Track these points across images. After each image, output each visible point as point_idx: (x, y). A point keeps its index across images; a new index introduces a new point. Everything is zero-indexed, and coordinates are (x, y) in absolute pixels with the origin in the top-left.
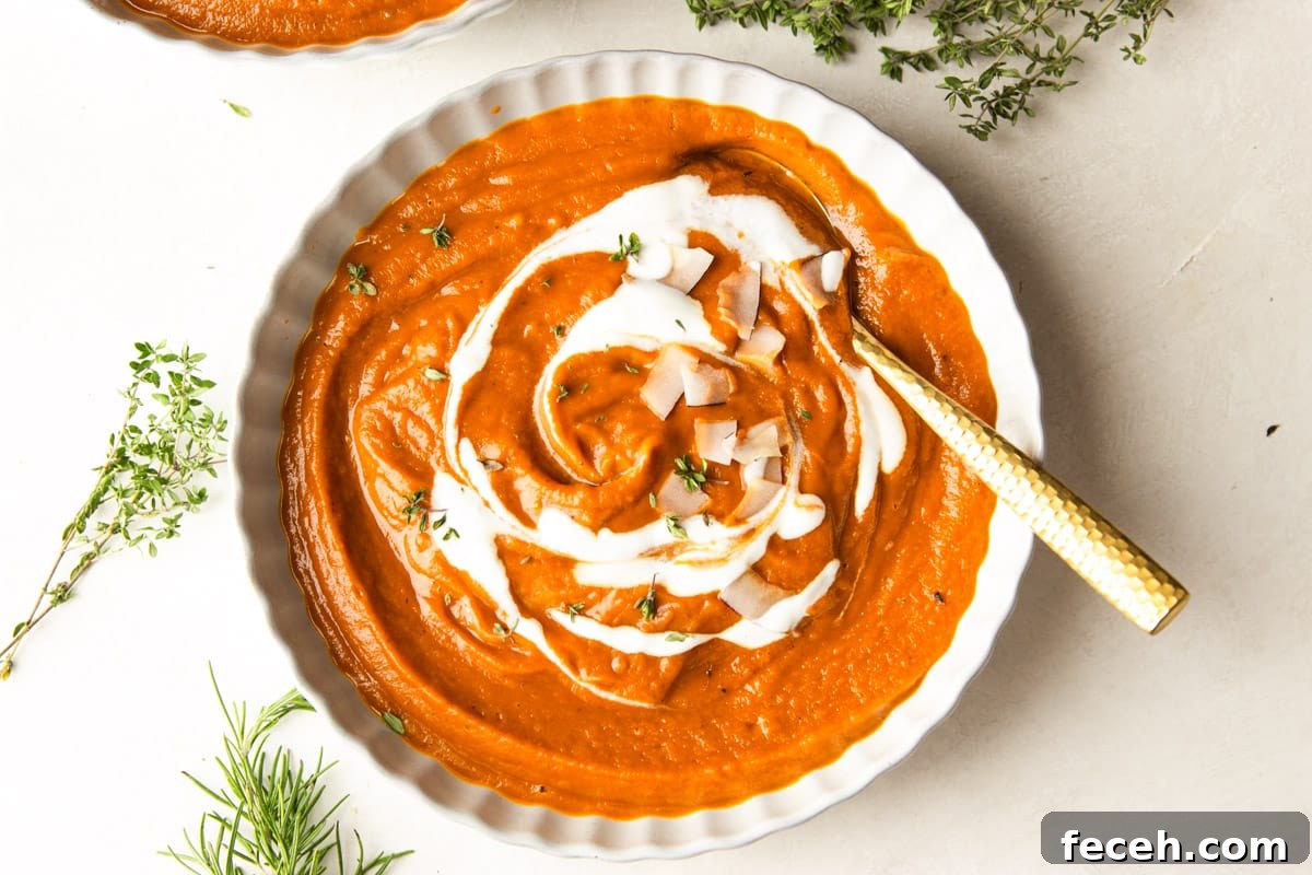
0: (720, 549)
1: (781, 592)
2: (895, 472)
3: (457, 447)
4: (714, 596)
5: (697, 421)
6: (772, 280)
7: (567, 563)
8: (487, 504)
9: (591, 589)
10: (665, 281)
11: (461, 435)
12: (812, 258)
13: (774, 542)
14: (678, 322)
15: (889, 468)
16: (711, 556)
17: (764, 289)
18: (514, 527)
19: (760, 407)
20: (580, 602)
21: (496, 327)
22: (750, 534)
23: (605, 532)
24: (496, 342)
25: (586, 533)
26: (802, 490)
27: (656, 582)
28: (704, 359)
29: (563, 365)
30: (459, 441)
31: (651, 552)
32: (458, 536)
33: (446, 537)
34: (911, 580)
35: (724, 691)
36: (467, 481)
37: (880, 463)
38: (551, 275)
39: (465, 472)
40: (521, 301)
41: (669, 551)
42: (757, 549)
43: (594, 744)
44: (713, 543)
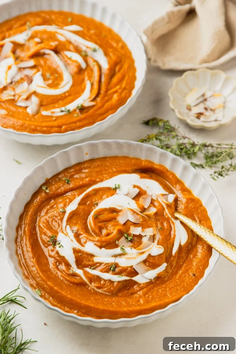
0: (134, 256)
1: (150, 269)
2: (184, 245)
3: (66, 227)
4: (131, 267)
5: (131, 226)
6: (154, 198)
7: (92, 256)
8: (72, 240)
9: (97, 263)
10: (127, 195)
11: (67, 224)
12: (166, 195)
13: (150, 255)
14: (129, 203)
15: (182, 244)
16: (132, 257)
17: (152, 200)
18: (78, 246)
19: (148, 225)
20: (94, 266)
21: (80, 201)
22: (143, 253)
23: (103, 249)
24: (80, 204)
25: (98, 249)
26: (158, 244)
27: (116, 262)
28: (134, 212)
29: (97, 211)
30: (66, 226)
31: (115, 256)
32: (63, 247)
33: (60, 247)
34: (187, 271)
35: (132, 293)
36: (67, 235)
37: (180, 242)
38: (97, 191)
39: (67, 233)
40: (87, 197)
41: (120, 255)
42: (144, 256)
43: (94, 301)
44: (132, 254)
